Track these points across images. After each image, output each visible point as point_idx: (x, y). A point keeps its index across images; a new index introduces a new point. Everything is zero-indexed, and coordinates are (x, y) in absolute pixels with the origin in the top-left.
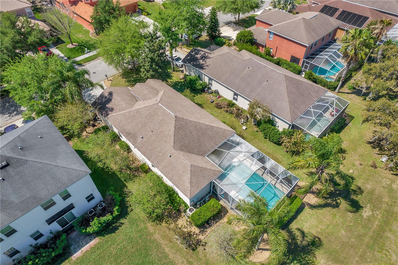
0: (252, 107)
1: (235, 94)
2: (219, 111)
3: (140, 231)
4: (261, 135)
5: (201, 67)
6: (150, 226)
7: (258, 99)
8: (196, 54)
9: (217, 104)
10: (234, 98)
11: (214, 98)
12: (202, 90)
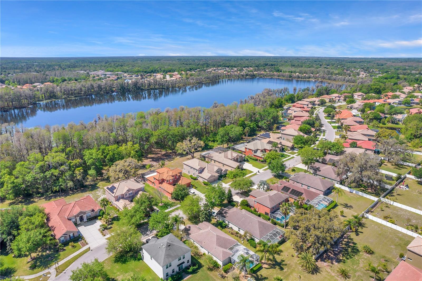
0: (245, 233)
1: (239, 229)
2: (232, 235)
3: (205, 273)
4: (249, 245)
5: (225, 217)
6: (209, 272)
7: (248, 230)
8: (222, 211)
9: (232, 233)
10: (239, 230)
11: (230, 230)
12: (225, 227)
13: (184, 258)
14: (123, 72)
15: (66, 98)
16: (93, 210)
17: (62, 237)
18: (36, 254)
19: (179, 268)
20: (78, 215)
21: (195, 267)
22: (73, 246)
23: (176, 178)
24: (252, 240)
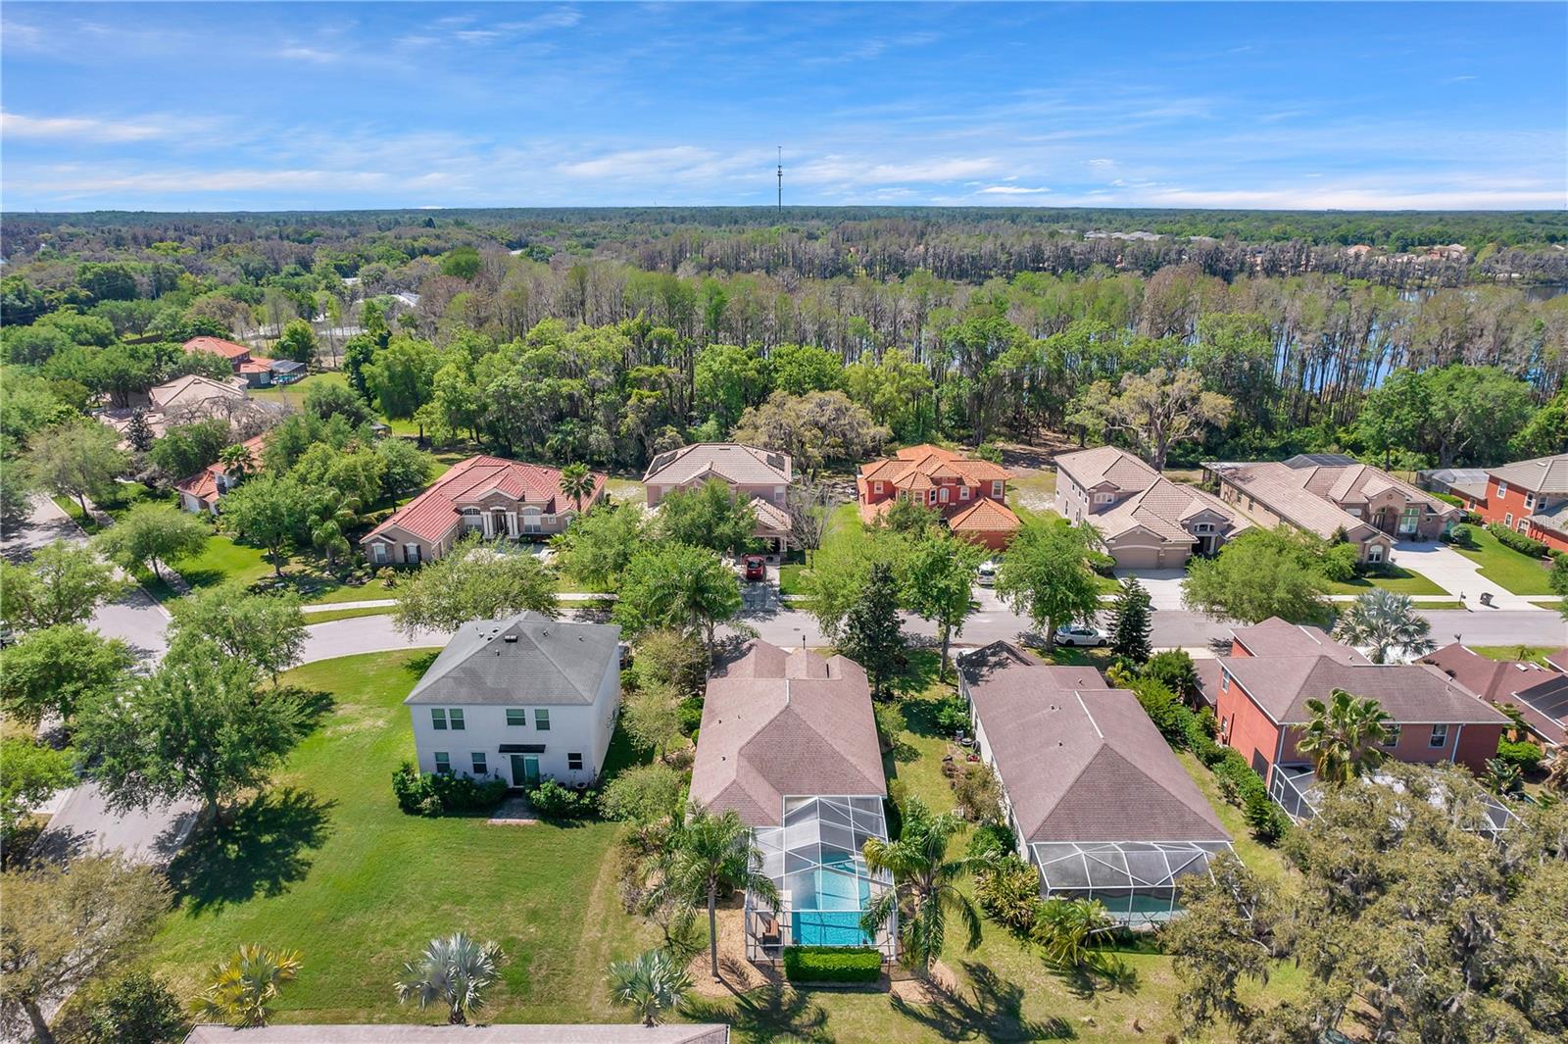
2: (940, 779)
11: (962, 757)
12: (950, 731)
13: (543, 725)
16: (550, 507)
17: (377, 540)
18: (301, 567)
19: (517, 764)
20: (485, 504)
21: (572, 796)
22: (391, 584)
23: (954, 495)
24: (990, 836)
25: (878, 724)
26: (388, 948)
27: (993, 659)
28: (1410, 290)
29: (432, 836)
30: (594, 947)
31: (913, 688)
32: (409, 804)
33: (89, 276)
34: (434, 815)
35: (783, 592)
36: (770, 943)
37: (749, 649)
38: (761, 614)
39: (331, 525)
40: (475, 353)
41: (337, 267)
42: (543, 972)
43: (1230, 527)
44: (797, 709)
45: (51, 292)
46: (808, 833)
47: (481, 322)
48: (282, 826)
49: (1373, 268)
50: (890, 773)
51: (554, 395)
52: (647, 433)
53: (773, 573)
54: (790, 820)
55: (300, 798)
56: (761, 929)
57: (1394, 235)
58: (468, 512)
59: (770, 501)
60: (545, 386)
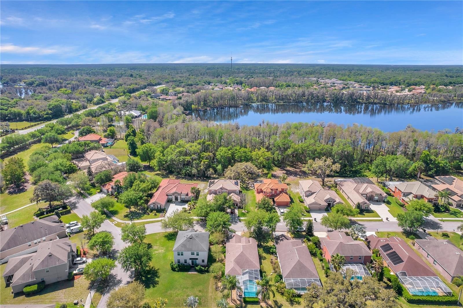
2: (270, 264)
3: (208, 278)
5: (277, 243)
6: (212, 279)
9: (272, 261)
11: (274, 259)
12: (272, 253)
13: (198, 255)
14: (356, 82)
15: (276, 103)
16: (187, 195)
17: (152, 204)
18: (134, 209)
19: (192, 262)
20: (173, 194)
21: (203, 268)
22: (155, 214)
23: (276, 192)
24: (278, 277)
25: (259, 253)
26: (176, 297)
27: (281, 238)
28: (406, 104)
29: (179, 276)
30: (211, 297)
31: (266, 243)
32: (173, 269)
33: (51, 107)
34: (178, 271)
35: (239, 217)
36: (240, 296)
37: (234, 236)
38: (234, 223)
39: (142, 201)
40: (164, 148)
41: (110, 96)
42: (203, 301)
43: (335, 201)
44: (244, 252)
45: (42, 112)
46: (246, 277)
47: (164, 138)
48: (151, 274)
49: (395, 98)
50: (261, 263)
51: (184, 160)
52: (206, 170)
53: (236, 211)
54: (243, 274)
55: (152, 268)
56: (239, 294)
57: (406, 82)
58: (169, 195)
59: (235, 194)
60: (182, 158)
